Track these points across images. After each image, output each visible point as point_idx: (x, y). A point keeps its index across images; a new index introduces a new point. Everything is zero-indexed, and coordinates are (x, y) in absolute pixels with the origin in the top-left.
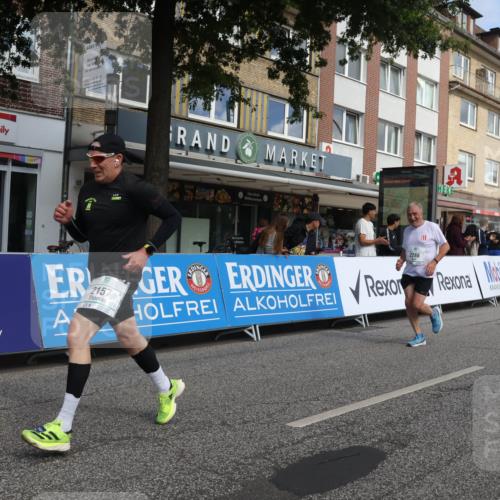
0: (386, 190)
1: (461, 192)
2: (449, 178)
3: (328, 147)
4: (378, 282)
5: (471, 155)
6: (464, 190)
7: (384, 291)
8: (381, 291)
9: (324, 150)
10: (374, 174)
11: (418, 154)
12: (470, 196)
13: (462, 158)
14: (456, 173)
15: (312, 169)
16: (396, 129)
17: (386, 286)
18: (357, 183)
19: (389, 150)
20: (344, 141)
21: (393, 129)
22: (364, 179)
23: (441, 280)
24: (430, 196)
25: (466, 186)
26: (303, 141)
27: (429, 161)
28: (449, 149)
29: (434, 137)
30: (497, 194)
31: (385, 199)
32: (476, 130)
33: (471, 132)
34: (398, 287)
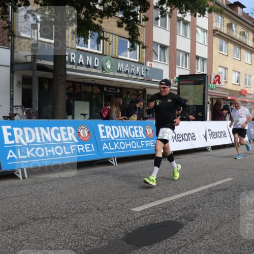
0: (181, 86)
1: (220, 88)
2: (214, 80)
3: (151, 64)
4: (178, 134)
5: (225, 68)
6: (222, 87)
7: (181, 139)
8: (179, 139)
9: (148, 65)
10: (175, 78)
11: (198, 68)
12: (226, 90)
13: (221, 70)
14: (217, 78)
15: (142, 76)
16: (186, 55)
17: (182, 136)
19: (182, 66)
20: (159, 61)
21: (184, 54)
23: (210, 133)
24: (204, 90)
25: (223, 85)
26: (137, 61)
27: (203, 71)
28: (214, 65)
29: (206, 59)
30: (239, 89)
31: (181, 92)
32: (227, 56)
33: (225, 57)
34: (188, 137)
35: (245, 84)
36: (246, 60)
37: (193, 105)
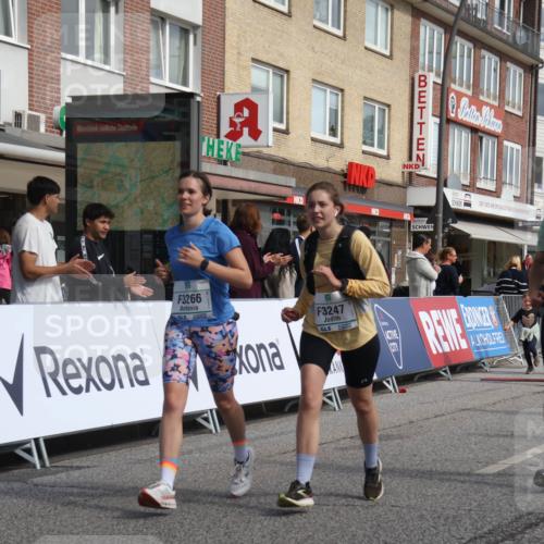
0: (81, 148)
1: (259, 156)
2: (232, 124)
4: (67, 362)
5: (282, 73)
6: (265, 151)
7: (82, 382)
8: (75, 383)
10: (57, 110)
11: (159, 67)
12: (282, 165)
13: (261, 77)
14: (246, 113)
16: (105, 5)
17: (88, 370)
18: (16, 132)
19: (90, 53)
21: (98, 4)
22: (34, 121)
27: (185, 83)
28: (230, 55)
29: (195, 27)
30: (338, 163)
31: (80, 171)
32: (289, 15)
33: (278, 19)
34: (114, 372)
35: (364, 143)
36: (369, 33)
37: (143, 232)
